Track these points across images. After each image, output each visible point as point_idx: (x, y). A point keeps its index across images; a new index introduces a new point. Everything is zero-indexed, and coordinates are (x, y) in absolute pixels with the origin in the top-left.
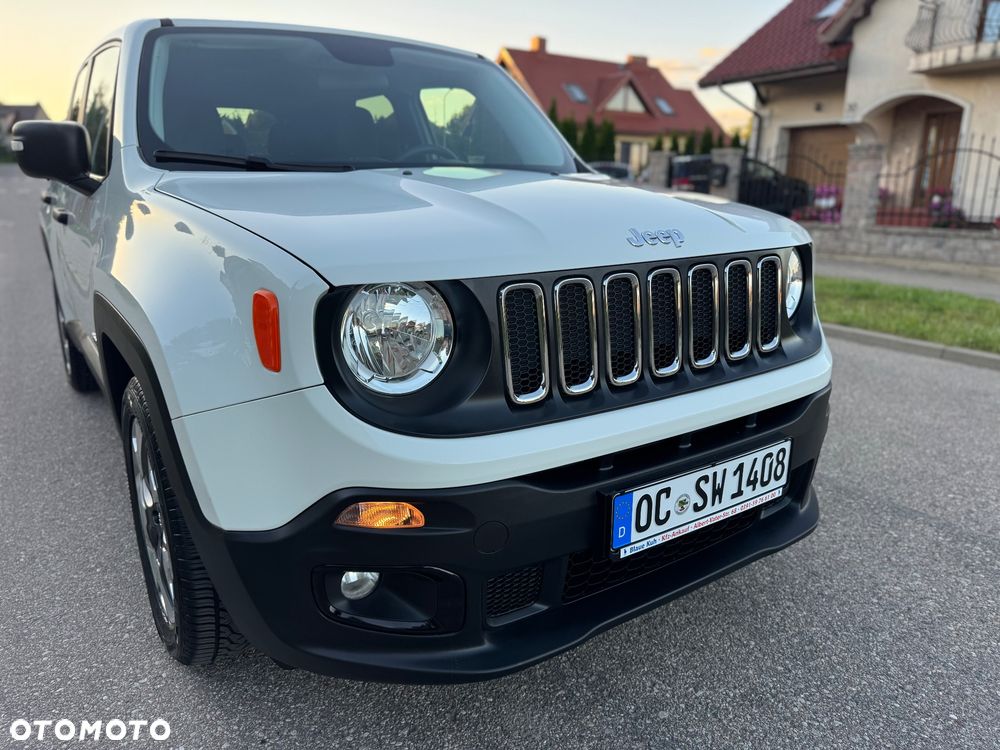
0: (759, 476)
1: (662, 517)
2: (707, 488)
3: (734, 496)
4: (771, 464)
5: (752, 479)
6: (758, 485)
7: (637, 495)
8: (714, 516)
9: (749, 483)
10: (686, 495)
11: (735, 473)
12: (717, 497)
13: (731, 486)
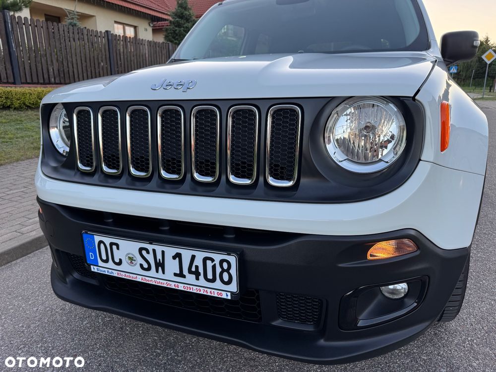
0: (201, 270)
1: (117, 261)
2: (150, 258)
3: (175, 275)
4: (214, 267)
5: (193, 269)
6: (201, 277)
7: (97, 238)
8: (158, 280)
9: (190, 272)
10: (132, 254)
11: (174, 258)
12: (160, 268)
13: (172, 266)
